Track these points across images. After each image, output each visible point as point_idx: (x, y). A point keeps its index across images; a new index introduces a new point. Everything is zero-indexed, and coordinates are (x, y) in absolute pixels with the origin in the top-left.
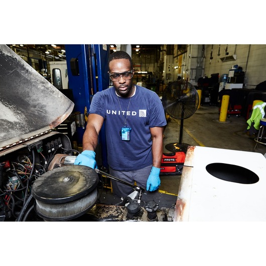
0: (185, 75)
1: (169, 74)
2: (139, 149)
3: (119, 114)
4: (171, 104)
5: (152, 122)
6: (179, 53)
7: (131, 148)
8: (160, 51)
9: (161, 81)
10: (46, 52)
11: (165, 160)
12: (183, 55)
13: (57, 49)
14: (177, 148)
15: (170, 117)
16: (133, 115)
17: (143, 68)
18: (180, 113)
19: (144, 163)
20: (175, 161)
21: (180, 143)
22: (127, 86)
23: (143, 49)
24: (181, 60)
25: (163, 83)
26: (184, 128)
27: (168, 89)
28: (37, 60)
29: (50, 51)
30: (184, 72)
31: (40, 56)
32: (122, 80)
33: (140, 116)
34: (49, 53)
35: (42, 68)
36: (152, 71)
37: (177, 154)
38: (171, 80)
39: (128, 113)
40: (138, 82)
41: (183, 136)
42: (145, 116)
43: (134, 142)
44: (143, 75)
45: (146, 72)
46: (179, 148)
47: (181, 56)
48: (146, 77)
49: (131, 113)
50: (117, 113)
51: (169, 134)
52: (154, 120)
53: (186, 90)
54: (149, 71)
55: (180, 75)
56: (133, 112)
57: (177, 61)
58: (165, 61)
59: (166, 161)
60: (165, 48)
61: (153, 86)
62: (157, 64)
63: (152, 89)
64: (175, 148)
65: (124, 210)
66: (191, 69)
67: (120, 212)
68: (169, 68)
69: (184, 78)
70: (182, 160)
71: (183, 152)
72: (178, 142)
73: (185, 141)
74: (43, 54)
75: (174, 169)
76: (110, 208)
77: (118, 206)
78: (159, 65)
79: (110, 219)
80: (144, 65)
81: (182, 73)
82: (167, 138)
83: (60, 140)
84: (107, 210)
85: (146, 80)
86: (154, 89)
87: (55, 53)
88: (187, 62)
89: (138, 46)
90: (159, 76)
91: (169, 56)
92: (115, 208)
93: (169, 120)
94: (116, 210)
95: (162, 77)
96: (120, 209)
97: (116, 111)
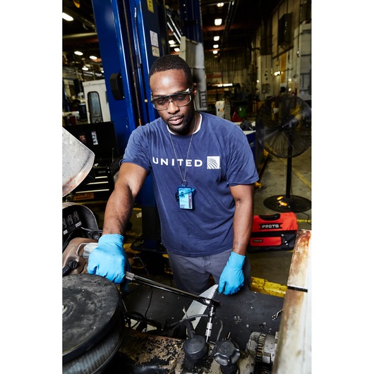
0: (292, 84)
1: (267, 84)
2: (213, 220)
3: (173, 164)
4: (271, 134)
5: (233, 177)
6: (281, 50)
7: (198, 220)
8: (251, 49)
9: (254, 96)
10: (83, 69)
11: (263, 226)
12: (287, 53)
13: (98, 62)
14: (282, 204)
15: (270, 155)
16: (196, 165)
17: (226, 79)
18: (286, 148)
19: (223, 244)
20: (280, 228)
21: (288, 196)
22: (182, 116)
23: (225, 49)
24: (285, 61)
25: (258, 100)
26: (293, 169)
28: (72, 81)
29: (89, 66)
30: (290, 80)
31: (76, 75)
32: (172, 107)
33: (209, 167)
34: (87, 69)
35: (79, 92)
36: (240, 82)
37: (283, 215)
38: (270, 94)
39: (188, 163)
40: (218, 100)
41: (293, 184)
42: (218, 167)
44: (227, 89)
45: (231, 85)
46: (285, 204)
47: (284, 55)
48: (231, 91)
49: (193, 163)
50: (170, 162)
51: (270, 181)
52: (235, 173)
53: (295, 108)
54: (236, 82)
55: (285, 85)
56: (196, 161)
57: (277, 63)
58: (259, 65)
59: (265, 228)
60: (258, 45)
61: (242, 104)
62: (247, 71)
63: (241, 109)
64: (279, 204)
65: (180, 349)
66: (301, 74)
67: (172, 352)
68: (266, 75)
69: (290, 90)
70: (292, 225)
71: (292, 213)
72: (285, 194)
73: (296, 192)
74: (79, 72)
75: (278, 241)
76: (156, 341)
77: (170, 339)
78: (249, 72)
79: (153, 367)
80: (227, 73)
81: (288, 81)
82: (266, 188)
83: (76, 215)
84: (151, 347)
85: (231, 96)
86: (244, 110)
87: (95, 68)
88: (294, 64)
89: (216, 46)
90: (250, 89)
91: (265, 57)
92: (165, 343)
93: (269, 159)
94: (166, 348)
95: (256, 89)
96: (173, 346)
97: (167, 160)
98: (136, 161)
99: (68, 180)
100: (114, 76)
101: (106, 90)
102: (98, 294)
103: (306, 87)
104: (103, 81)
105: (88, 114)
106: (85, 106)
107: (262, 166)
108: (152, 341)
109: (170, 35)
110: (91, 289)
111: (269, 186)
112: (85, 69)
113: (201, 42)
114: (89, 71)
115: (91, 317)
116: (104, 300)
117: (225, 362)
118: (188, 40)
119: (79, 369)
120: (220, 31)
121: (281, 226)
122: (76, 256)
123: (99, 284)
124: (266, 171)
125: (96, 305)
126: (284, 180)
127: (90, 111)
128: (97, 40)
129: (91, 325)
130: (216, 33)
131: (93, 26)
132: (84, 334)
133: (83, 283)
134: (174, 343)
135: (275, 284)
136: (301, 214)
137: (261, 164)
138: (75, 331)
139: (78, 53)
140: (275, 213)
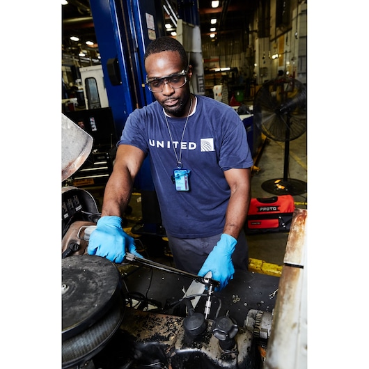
0: (290, 67)
1: (264, 68)
3: (169, 147)
6: (279, 32)
8: (249, 32)
9: (252, 79)
10: (80, 55)
11: (261, 209)
12: (285, 35)
13: (94, 48)
14: (280, 187)
15: (268, 138)
17: (223, 63)
18: (284, 131)
19: (221, 226)
21: (285, 179)
22: (178, 98)
23: (222, 32)
24: (283, 43)
25: (255, 84)
26: (291, 153)
28: (69, 68)
29: (85, 51)
30: (288, 63)
31: (72, 61)
32: (167, 89)
33: (202, 150)
34: (84, 55)
35: (77, 78)
36: (237, 66)
37: (280, 198)
38: (268, 78)
39: (183, 145)
40: (215, 85)
41: (291, 167)
42: (213, 150)
43: (199, 192)
44: (224, 74)
45: (229, 69)
46: (283, 188)
47: (282, 37)
48: (228, 75)
49: (187, 146)
51: (268, 165)
53: (292, 91)
54: (233, 66)
55: (282, 68)
56: (190, 144)
57: (275, 45)
58: (257, 48)
59: (262, 211)
60: (256, 28)
61: (240, 88)
62: (245, 54)
63: (238, 94)
64: (277, 187)
65: (180, 326)
66: (299, 57)
67: (172, 328)
68: (263, 58)
69: (288, 73)
70: (289, 208)
71: (289, 196)
72: (282, 177)
73: (293, 175)
74: (75, 58)
75: (276, 223)
76: (157, 319)
77: (170, 317)
78: (247, 56)
79: (154, 343)
80: (224, 57)
81: (286, 65)
82: (263, 171)
83: (76, 198)
84: (151, 325)
85: (229, 80)
86: (242, 94)
87: (92, 54)
88: (293, 46)
89: (213, 29)
90: (248, 73)
91: (263, 39)
92: (165, 321)
93: (267, 143)
94: (167, 325)
95: (254, 73)
96: (173, 323)
97: (163, 142)
98: (134, 143)
99: (68, 164)
100: (111, 61)
101: (103, 76)
102: (99, 274)
103: (304, 70)
104: (100, 67)
105: (86, 100)
106: (83, 92)
107: (260, 150)
108: (153, 319)
109: (166, 18)
110: (92, 269)
111: (267, 169)
113: (197, 25)
114: (85, 57)
115: (93, 295)
116: (105, 279)
117: (223, 337)
118: (185, 23)
119: (82, 344)
120: (217, 13)
121: (279, 208)
122: (77, 239)
123: (100, 264)
124: (263, 155)
125: (97, 284)
126: (281, 164)
127: (87, 98)
128: (93, 25)
129: (93, 303)
130: (213, 16)
131: (88, 10)
132: (87, 311)
133: (84, 263)
134: (174, 320)
135: (272, 265)
136: (298, 196)
137: (259, 148)
138: (77, 308)
139: (74, 39)
140: (272, 196)
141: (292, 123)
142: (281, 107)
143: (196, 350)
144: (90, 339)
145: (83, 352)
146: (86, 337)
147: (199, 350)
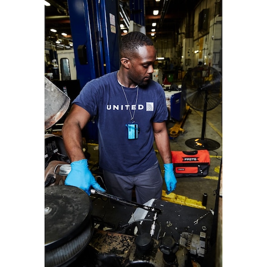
0: (207, 60)
1: (189, 59)
4: (192, 94)
6: (200, 35)
8: (179, 34)
9: (179, 67)
10: (56, 42)
11: (185, 159)
12: (205, 37)
13: (67, 38)
14: (198, 144)
15: (191, 108)
17: (159, 54)
18: (203, 104)
20: (197, 160)
21: (202, 139)
23: (160, 33)
24: (203, 43)
25: (182, 70)
26: (207, 120)
27: (188, 77)
28: (48, 51)
29: (61, 40)
30: (206, 57)
31: (51, 46)
33: (147, 110)
35: (53, 59)
36: (170, 57)
37: (199, 152)
38: (191, 66)
39: (133, 107)
41: (207, 130)
42: (153, 110)
44: (160, 62)
45: (163, 58)
46: (201, 145)
47: (202, 39)
48: (163, 63)
50: (120, 108)
51: (190, 128)
54: (167, 57)
55: (201, 60)
57: (198, 44)
58: (184, 45)
59: (186, 161)
60: (184, 31)
61: (171, 73)
62: (175, 49)
63: (170, 76)
64: (196, 144)
65: (132, 243)
66: (214, 53)
67: (126, 244)
68: (188, 52)
69: (205, 64)
70: (205, 159)
71: (206, 150)
72: (200, 137)
73: (208, 136)
74: (53, 44)
75: (196, 170)
76: (114, 237)
77: (124, 235)
78: (177, 50)
79: (112, 255)
80: (160, 50)
81: (204, 58)
82: (187, 132)
83: (54, 143)
84: (110, 241)
85: (163, 66)
86: (172, 77)
87: (65, 42)
88: (209, 45)
89: (153, 30)
90: (177, 62)
91: (188, 39)
92: (121, 238)
93: (189, 112)
94: (122, 242)
95: (181, 63)
96: (126, 240)
99: (50, 117)
100: (80, 47)
101: (74, 57)
102: (75, 200)
103: (217, 62)
104: (72, 51)
105: (60, 74)
106: (58, 69)
107: (185, 117)
108: (111, 237)
109: (121, 20)
110: (69, 196)
111: (189, 131)
112: (58, 42)
113: (143, 25)
114: (61, 44)
115: (71, 216)
116: (80, 204)
117: (167, 252)
118: (135, 24)
119: (62, 254)
120: (157, 19)
121: (198, 159)
122: (53, 174)
123: (75, 192)
124: (187, 121)
125: (74, 208)
126: (200, 128)
128: (69, 22)
129: (71, 222)
130: (154, 21)
131: (65, 11)
132: (66, 229)
133: (63, 192)
134: (127, 238)
135: (193, 200)
136: (211, 151)
137: (184, 115)
138: (59, 226)
139: (53, 30)
140: (193, 150)
141: (209, 99)
142: (202, 87)
143: (145, 261)
144: (68, 250)
145: (62, 261)
146: (65, 249)
147: (148, 262)
